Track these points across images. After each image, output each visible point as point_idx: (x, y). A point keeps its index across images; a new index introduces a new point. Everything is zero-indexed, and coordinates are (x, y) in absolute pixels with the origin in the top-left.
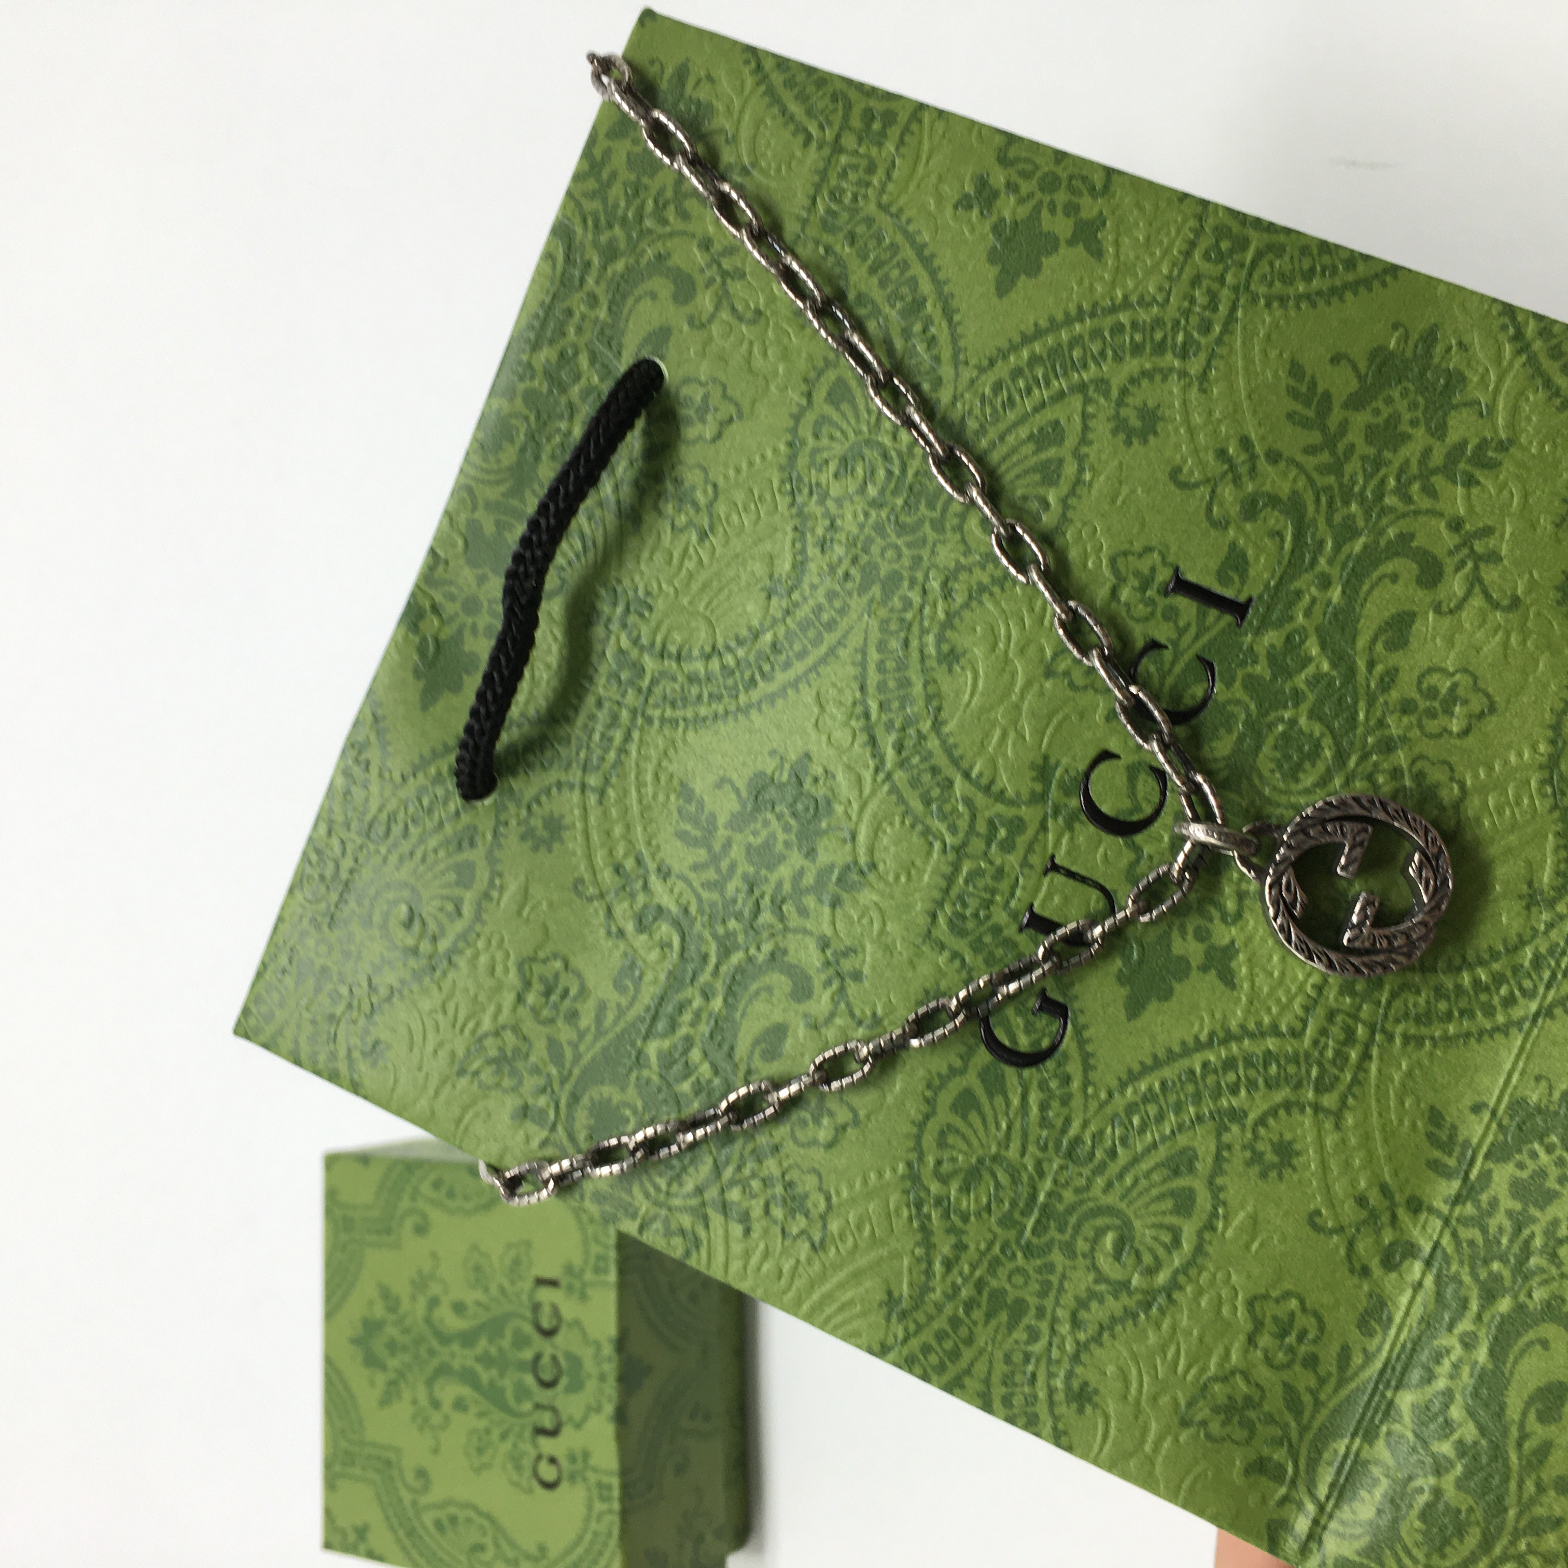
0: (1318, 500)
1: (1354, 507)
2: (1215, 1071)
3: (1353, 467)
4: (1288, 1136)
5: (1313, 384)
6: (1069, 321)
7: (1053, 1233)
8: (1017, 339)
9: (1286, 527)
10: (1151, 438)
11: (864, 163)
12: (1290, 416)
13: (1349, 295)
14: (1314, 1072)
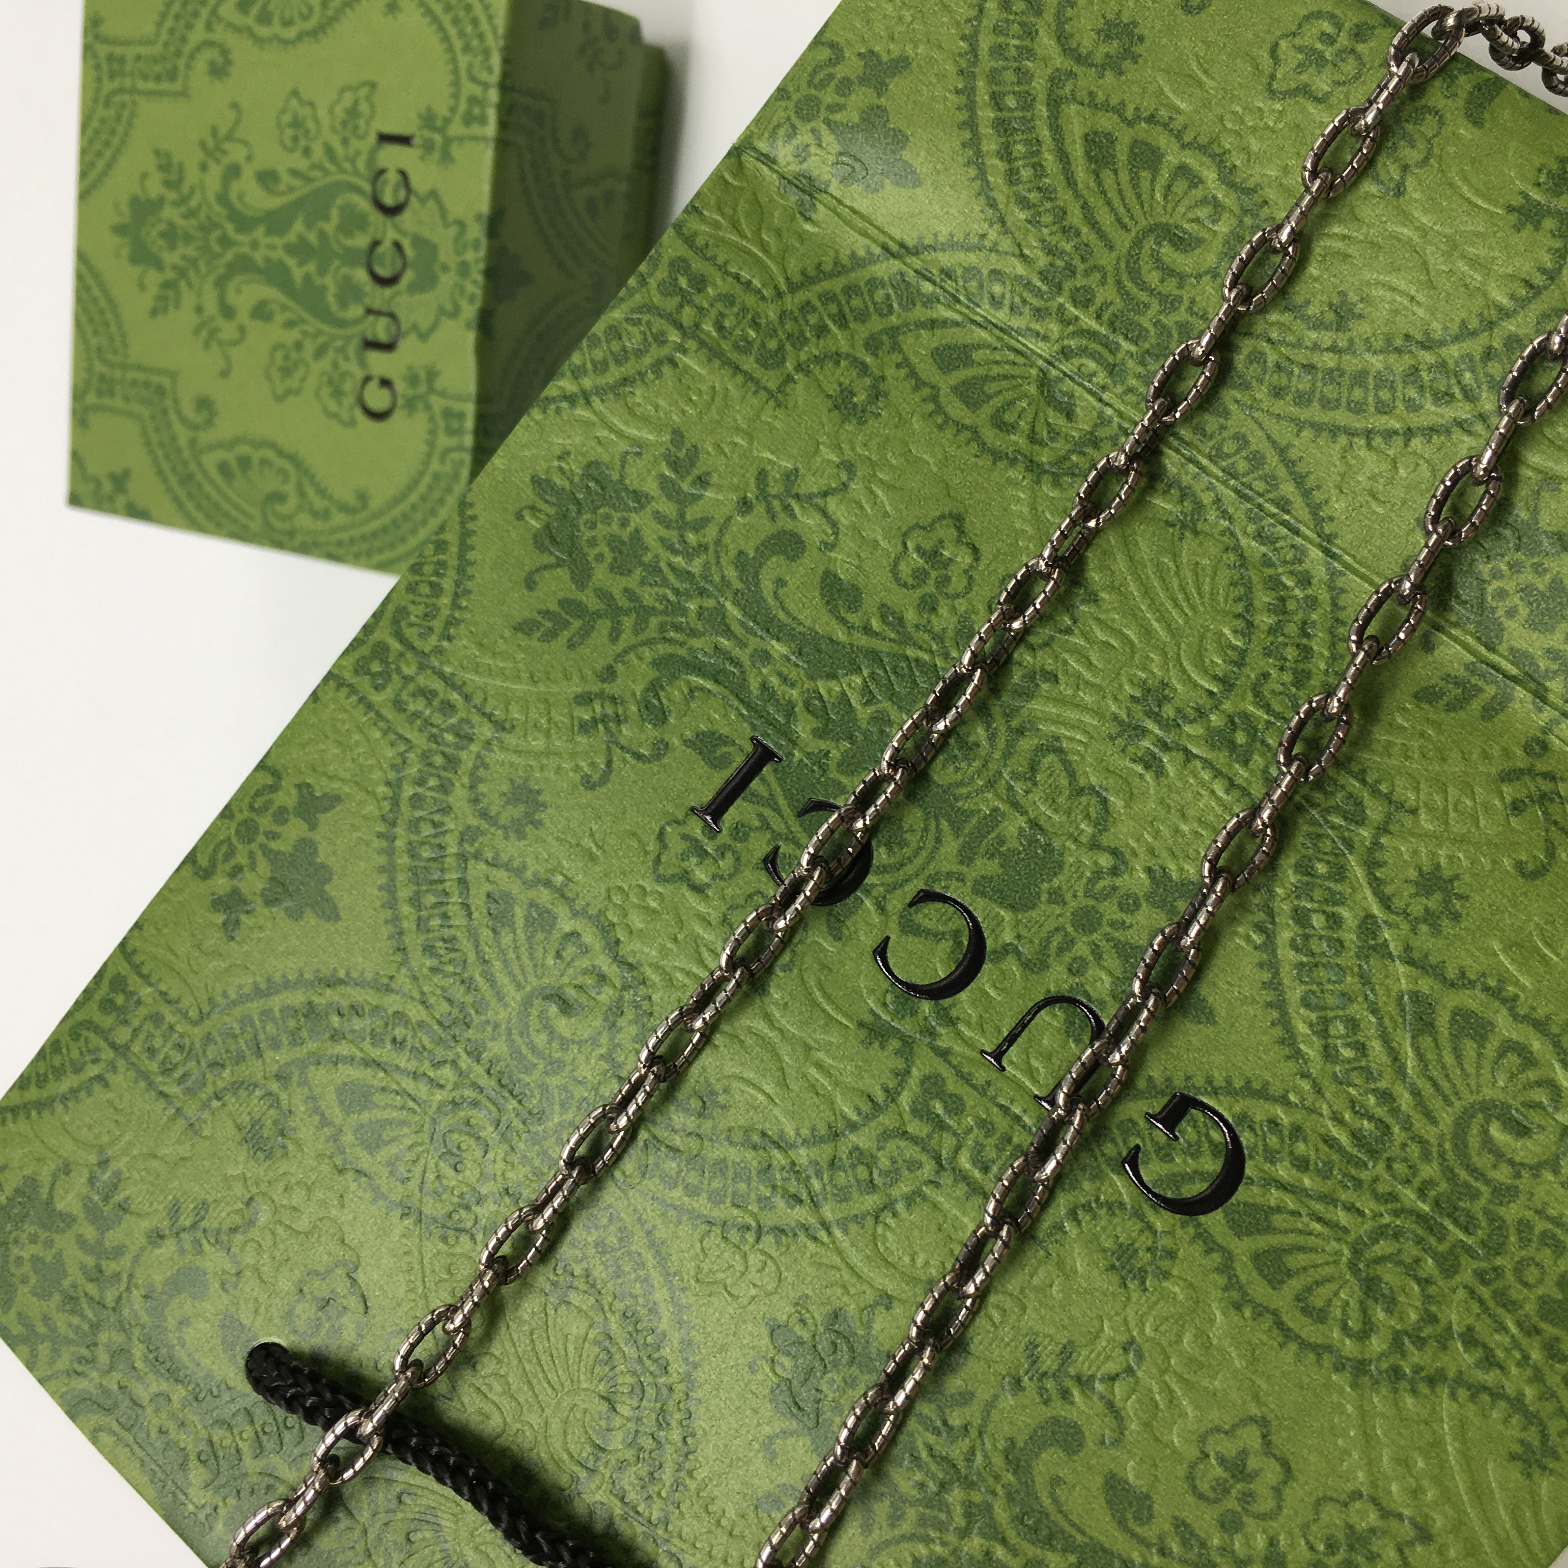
0: (670, 641)
1: (692, 606)
2: (1306, 937)
3: (648, 596)
4: (1413, 874)
5: (547, 614)
6: (390, 852)
7: (1477, 1207)
8: (388, 914)
9: (688, 683)
10: (541, 798)
11: (148, 1026)
12: (571, 646)
13: (471, 555)
14: (1337, 820)
